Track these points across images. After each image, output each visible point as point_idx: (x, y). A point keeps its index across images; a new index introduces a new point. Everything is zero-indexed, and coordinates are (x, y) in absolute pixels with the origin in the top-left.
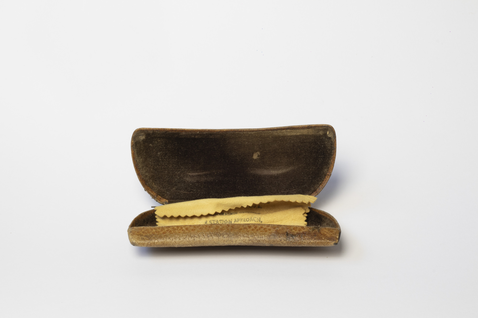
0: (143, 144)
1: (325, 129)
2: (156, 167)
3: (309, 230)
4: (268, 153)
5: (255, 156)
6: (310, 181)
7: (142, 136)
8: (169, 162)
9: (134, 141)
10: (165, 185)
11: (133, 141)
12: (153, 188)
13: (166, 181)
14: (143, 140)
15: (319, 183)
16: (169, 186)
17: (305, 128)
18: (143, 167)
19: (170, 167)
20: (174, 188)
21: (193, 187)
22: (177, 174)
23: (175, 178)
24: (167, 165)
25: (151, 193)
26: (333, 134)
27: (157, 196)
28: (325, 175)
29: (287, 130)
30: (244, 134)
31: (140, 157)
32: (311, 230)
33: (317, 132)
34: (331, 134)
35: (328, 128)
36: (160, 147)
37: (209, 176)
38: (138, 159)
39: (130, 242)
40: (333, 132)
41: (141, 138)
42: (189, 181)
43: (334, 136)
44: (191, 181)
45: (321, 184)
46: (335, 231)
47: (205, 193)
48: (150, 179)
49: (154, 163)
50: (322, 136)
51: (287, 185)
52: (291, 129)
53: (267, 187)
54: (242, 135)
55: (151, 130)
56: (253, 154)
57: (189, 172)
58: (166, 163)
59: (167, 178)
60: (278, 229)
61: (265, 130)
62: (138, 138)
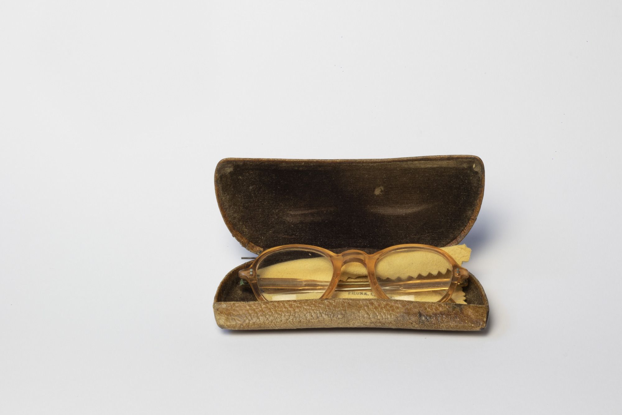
0: (230, 177)
1: (470, 161)
2: (247, 205)
3: (448, 309)
4: (394, 189)
5: (377, 192)
6: (448, 224)
7: (230, 168)
8: (264, 197)
9: (219, 174)
10: (258, 228)
11: (217, 175)
12: (244, 232)
13: (259, 222)
14: (230, 173)
15: (461, 230)
16: (265, 228)
17: (444, 159)
18: (230, 206)
19: (265, 204)
20: (270, 231)
21: (295, 229)
22: (274, 213)
23: (271, 218)
24: (261, 202)
25: (241, 239)
26: (480, 168)
27: (248, 243)
28: (469, 220)
29: (420, 162)
30: (363, 165)
31: (226, 194)
32: (451, 310)
33: (460, 165)
34: (478, 167)
35: (474, 161)
36: (253, 180)
37: (316, 215)
38: (224, 197)
39: (217, 324)
40: (481, 166)
41: (227, 170)
42: (290, 222)
43: (482, 170)
44: (293, 221)
45: (463, 230)
46: (482, 311)
47: (311, 238)
48: (239, 220)
49: (245, 199)
50: (466, 169)
51: (418, 228)
52: (425, 161)
53: (391, 231)
54: (361, 167)
55: (241, 161)
56: (374, 189)
57: (290, 210)
58: (261, 199)
59: (261, 218)
60: (408, 307)
61: (391, 161)
62: (224, 170)
